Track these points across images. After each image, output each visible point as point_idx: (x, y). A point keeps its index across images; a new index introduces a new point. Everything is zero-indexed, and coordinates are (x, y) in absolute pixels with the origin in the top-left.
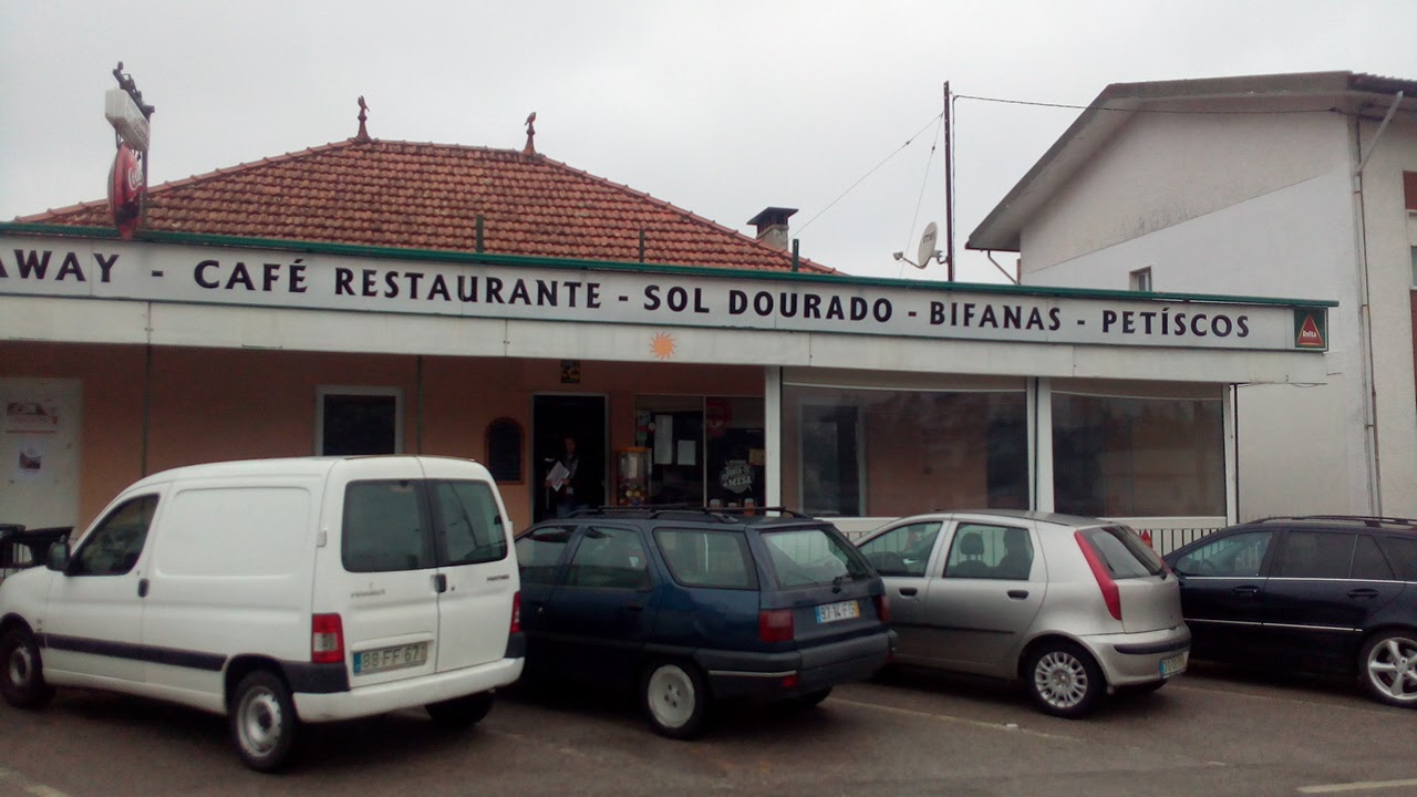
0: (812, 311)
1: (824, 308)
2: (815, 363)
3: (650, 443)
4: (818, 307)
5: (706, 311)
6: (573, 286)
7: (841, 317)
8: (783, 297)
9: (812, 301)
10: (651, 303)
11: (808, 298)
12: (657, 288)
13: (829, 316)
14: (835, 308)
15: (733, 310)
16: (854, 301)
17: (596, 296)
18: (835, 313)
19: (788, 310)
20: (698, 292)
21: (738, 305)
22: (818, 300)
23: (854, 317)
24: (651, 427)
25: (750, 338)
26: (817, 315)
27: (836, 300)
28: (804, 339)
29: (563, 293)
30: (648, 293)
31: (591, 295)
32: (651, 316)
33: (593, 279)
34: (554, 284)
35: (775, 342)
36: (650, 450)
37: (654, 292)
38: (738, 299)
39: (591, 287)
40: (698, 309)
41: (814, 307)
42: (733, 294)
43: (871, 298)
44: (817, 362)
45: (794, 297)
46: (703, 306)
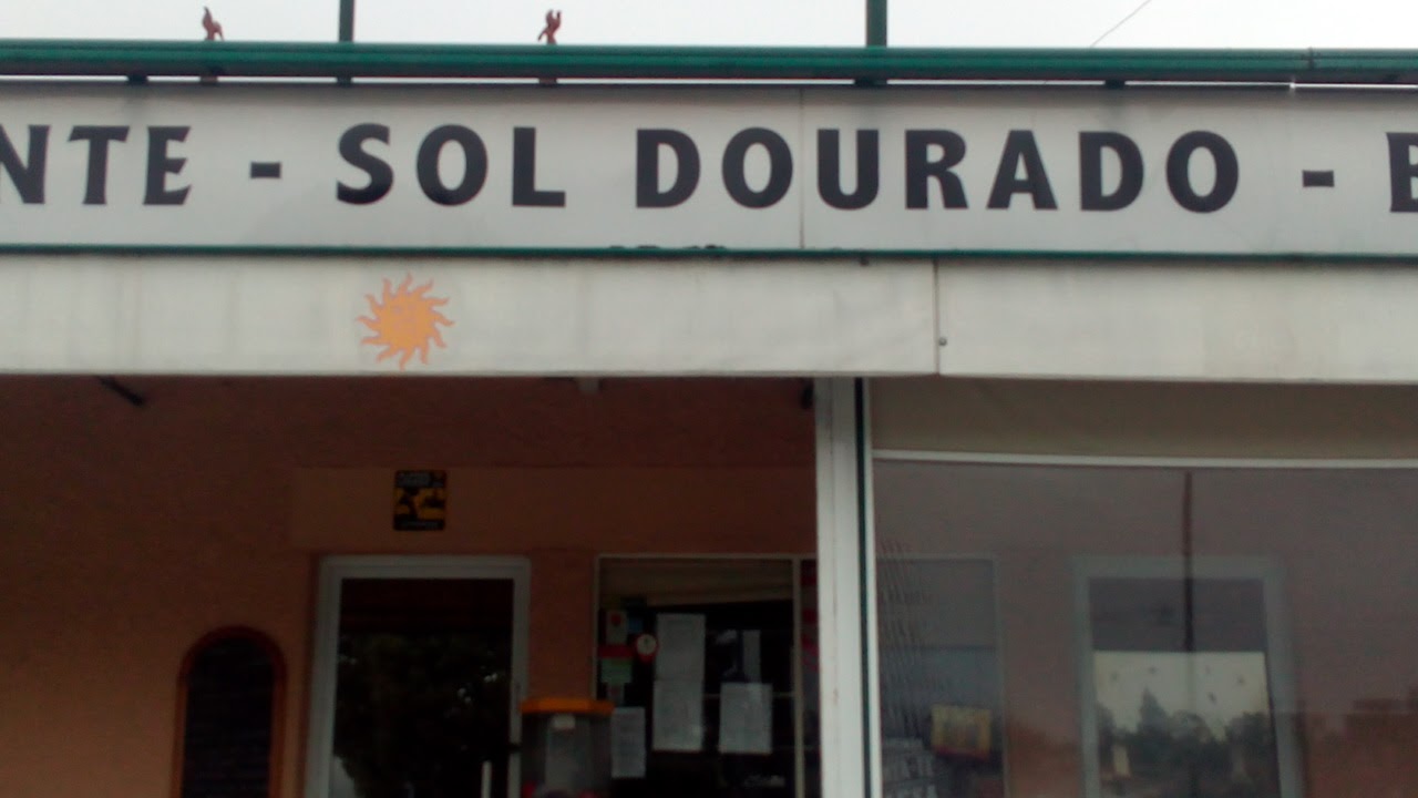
0: (934, 186)
1: (978, 171)
2: (955, 364)
3: (640, 691)
4: (957, 170)
5: (556, 199)
6: (99, 140)
7: (1044, 200)
8: (828, 143)
9: (935, 153)
10: (359, 179)
11: (916, 143)
12: (381, 134)
13: (999, 199)
14: (1021, 173)
15: (648, 195)
16: (1091, 146)
17: (177, 166)
18: (1021, 187)
19: (848, 183)
20: (524, 143)
21: (667, 175)
22: (955, 148)
23: (1092, 198)
24: (644, 645)
25: (715, 284)
26: (955, 197)
27: (1021, 145)
28: (917, 281)
29: (66, 163)
30: (351, 148)
31: (160, 165)
32: (364, 224)
33: (167, 114)
34: (39, 136)
35: (805, 292)
36: (641, 711)
37: (371, 147)
38: (667, 159)
39: (160, 138)
40: (525, 192)
41: (942, 171)
42: (648, 143)
43: (1155, 134)
44: (965, 360)
45: (868, 144)
46: (543, 182)
